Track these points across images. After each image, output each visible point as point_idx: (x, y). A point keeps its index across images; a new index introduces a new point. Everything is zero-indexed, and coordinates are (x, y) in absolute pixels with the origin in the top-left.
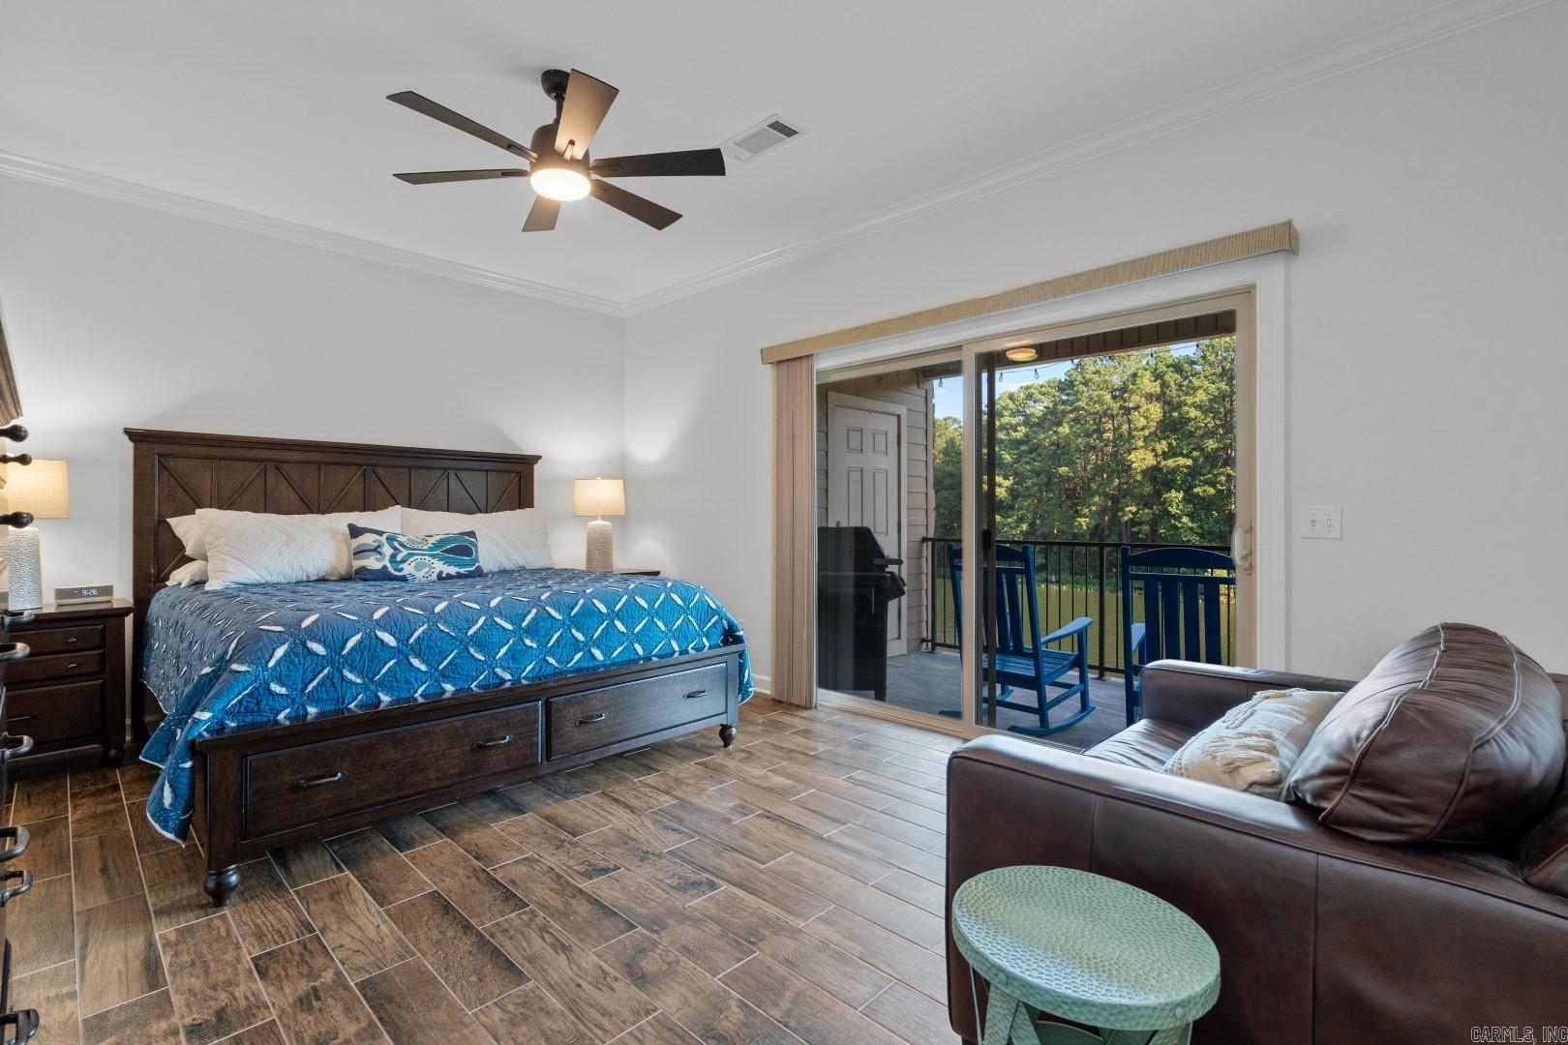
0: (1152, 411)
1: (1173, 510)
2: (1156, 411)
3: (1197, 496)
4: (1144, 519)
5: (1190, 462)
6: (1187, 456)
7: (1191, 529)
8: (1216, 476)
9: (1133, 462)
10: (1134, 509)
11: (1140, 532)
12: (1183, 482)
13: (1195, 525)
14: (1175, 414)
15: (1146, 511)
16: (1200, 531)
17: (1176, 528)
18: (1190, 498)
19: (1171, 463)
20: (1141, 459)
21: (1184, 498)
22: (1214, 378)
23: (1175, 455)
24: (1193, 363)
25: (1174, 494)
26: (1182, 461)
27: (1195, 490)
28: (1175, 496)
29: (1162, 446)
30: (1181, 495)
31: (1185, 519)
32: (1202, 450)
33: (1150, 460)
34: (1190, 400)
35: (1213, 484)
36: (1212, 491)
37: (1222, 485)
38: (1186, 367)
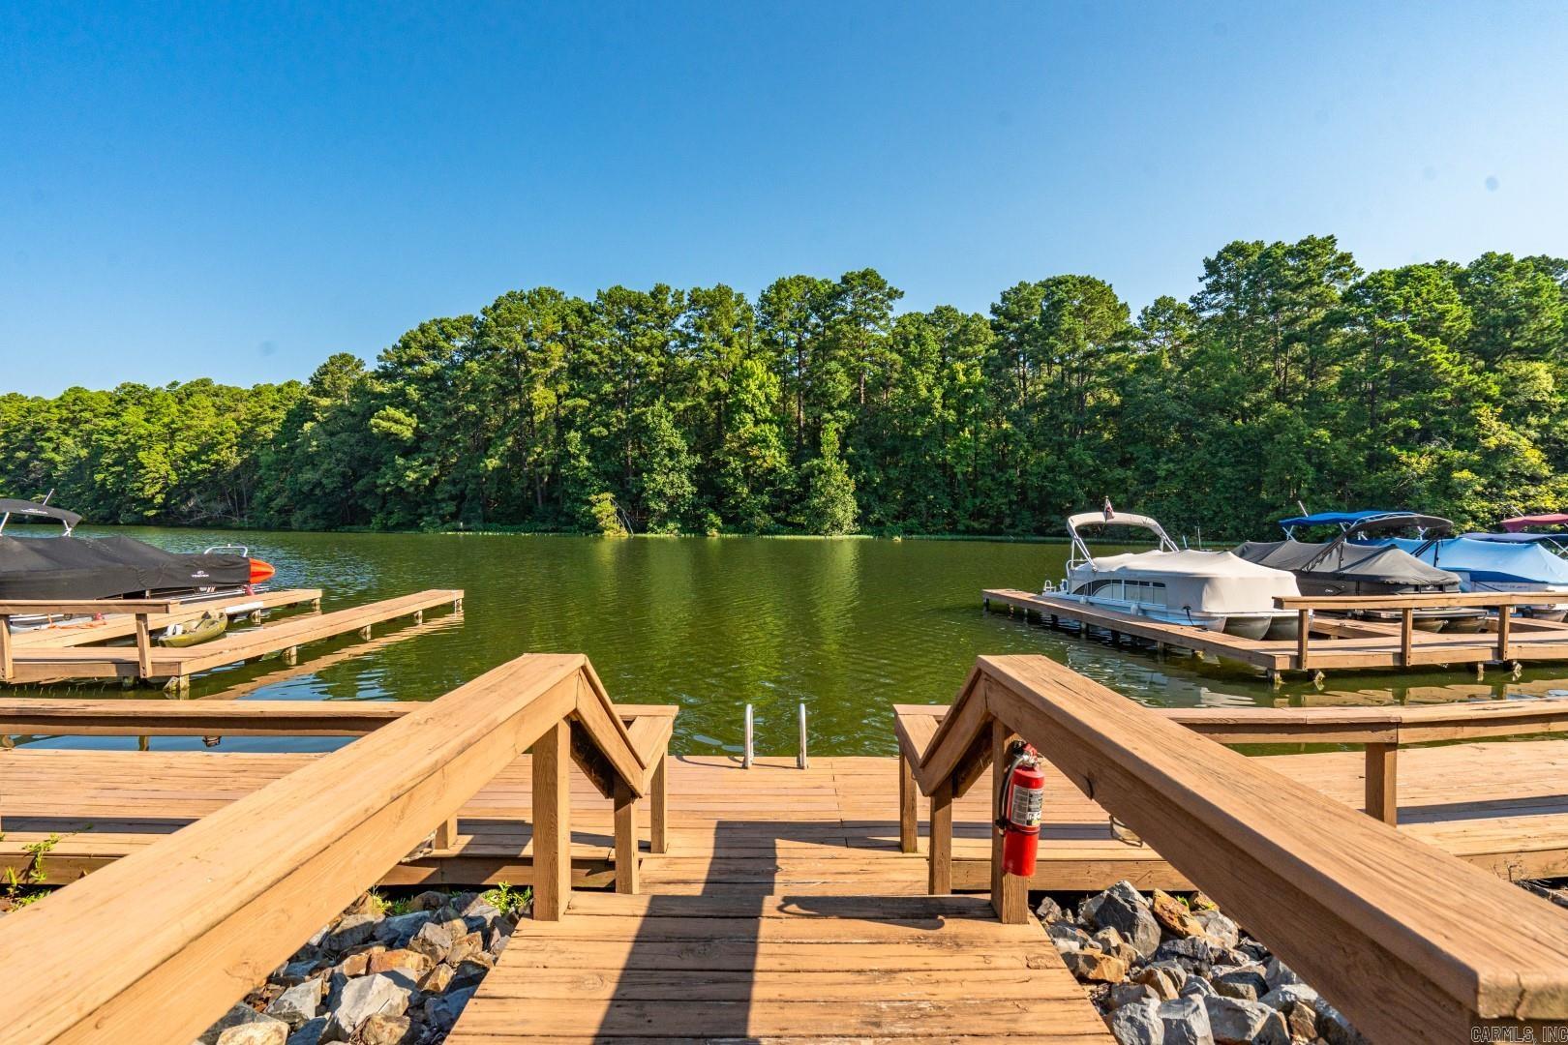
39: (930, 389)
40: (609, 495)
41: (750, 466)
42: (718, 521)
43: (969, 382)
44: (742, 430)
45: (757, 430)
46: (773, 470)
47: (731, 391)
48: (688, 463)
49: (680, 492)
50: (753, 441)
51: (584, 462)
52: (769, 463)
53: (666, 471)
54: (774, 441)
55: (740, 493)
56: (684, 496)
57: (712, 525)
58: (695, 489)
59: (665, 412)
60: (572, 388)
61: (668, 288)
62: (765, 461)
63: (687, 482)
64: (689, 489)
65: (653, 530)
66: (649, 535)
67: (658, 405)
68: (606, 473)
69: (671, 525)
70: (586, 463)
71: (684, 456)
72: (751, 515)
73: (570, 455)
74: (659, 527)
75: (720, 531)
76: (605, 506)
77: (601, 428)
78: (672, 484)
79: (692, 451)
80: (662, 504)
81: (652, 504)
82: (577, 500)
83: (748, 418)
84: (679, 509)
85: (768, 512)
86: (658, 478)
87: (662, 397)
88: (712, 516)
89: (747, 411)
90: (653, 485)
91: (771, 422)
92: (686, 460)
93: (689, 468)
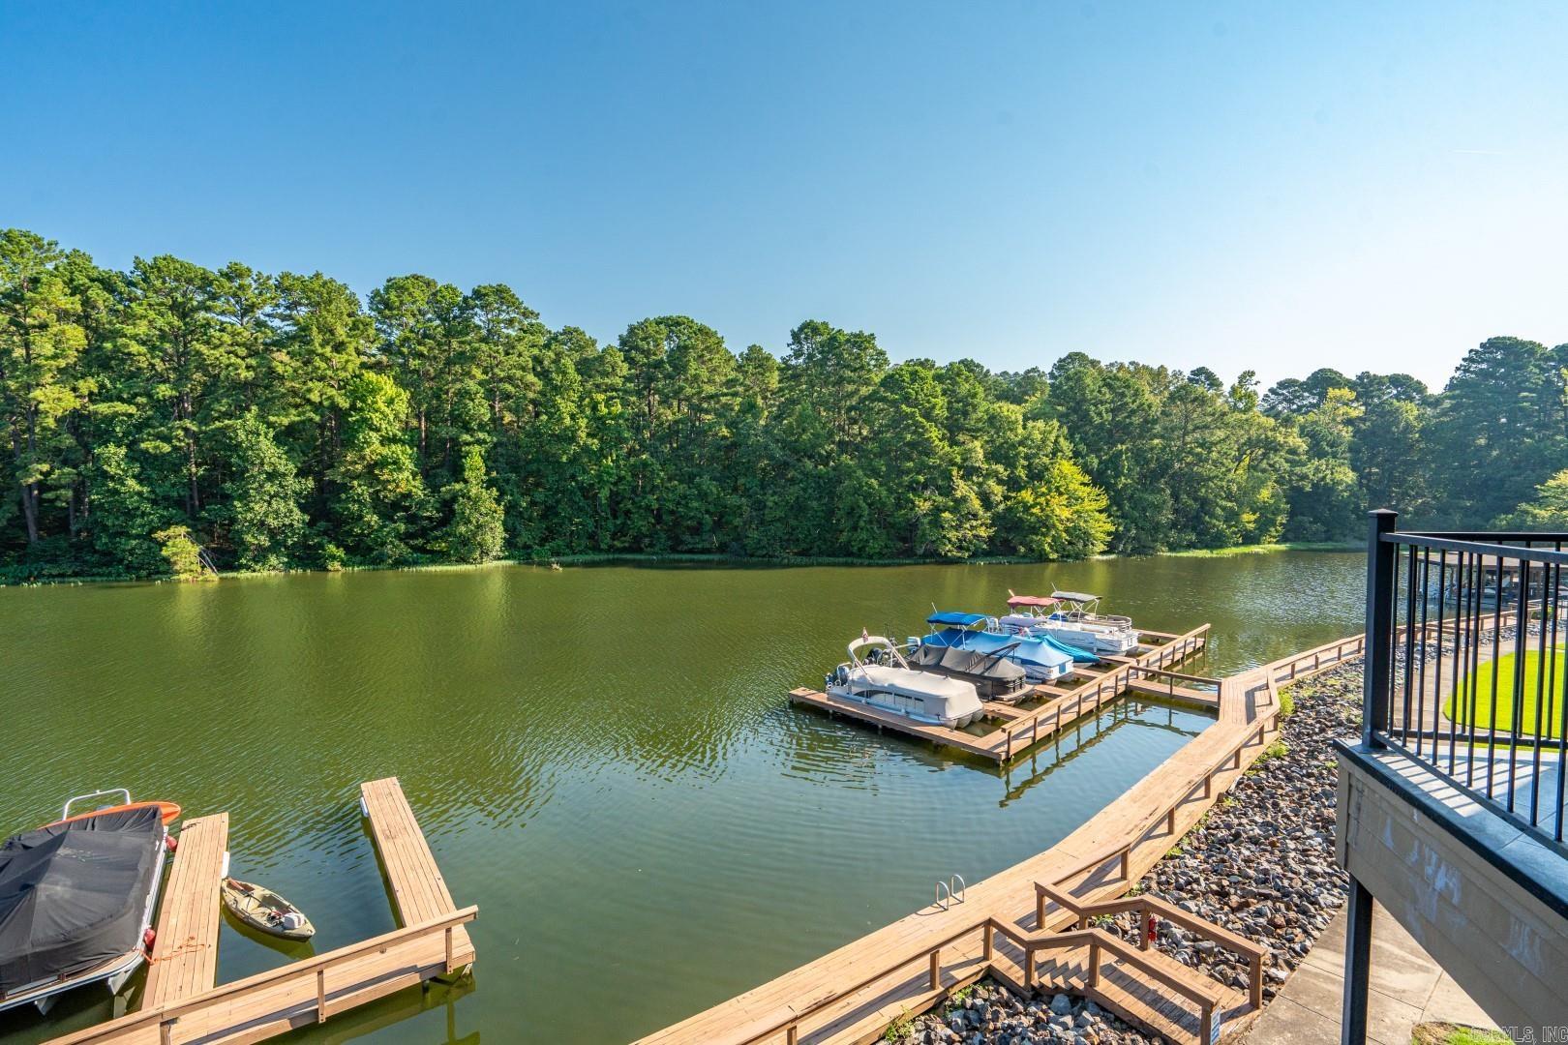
0: (69, 334)
1: (112, 470)
2: (76, 336)
3: (146, 451)
4: (63, 482)
5: (132, 409)
6: (129, 402)
7: (140, 494)
8: (171, 429)
9: (40, 402)
10: (45, 467)
11: (58, 498)
12: (126, 434)
13: (145, 489)
14: (108, 345)
15: (67, 470)
16: (153, 497)
17: (116, 492)
18: (135, 455)
19: (103, 408)
20: (54, 400)
21: (126, 456)
22: (163, 309)
23: (109, 399)
24: (130, 284)
25: (112, 448)
26: (121, 407)
27: (143, 446)
28: (113, 455)
29: (89, 385)
30: (123, 451)
31: (131, 483)
32: (150, 396)
33: (71, 402)
34: (129, 330)
35: (167, 439)
36: (166, 448)
37: (180, 441)
38: (121, 286)
39: (573, 417)
40: (183, 530)
41: (380, 491)
42: (341, 553)
43: (609, 413)
44: (367, 451)
45: (385, 451)
46: (408, 496)
47: (353, 407)
48: (298, 487)
49: (287, 521)
50: (382, 463)
51: (132, 484)
52: (403, 488)
53: (267, 498)
54: (409, 464)
55: (369, 522)
56: (291, 525)
57: (333, 557)
58: (307, 518)
59: (262, 428)
60: (102, 386)
61: (249, 270)
62: (397, 486)
63: (296, 510)
64: (298, 517)
65: (248, 568)
66: (244, 575)
67: (250, 417)
68: (166, 498)
69: (273, 560)
70: (138, 488)
71: (290, 480)
72: (383, 544)
73: (105, 475)
74: (257, 562)
75: (344, 564)
76: (181, 546)
77: (158, 443)
78: (277, 512)
79: (301, 473)
80: (262, 538)
81: (248, 538)
82: (121, 534)
83: (374, 436)
84: (285, 541)
85: (401, 540)
86: (257, 507)
87: (254, 408)
88: (332, 548)
89: (371, 429)
90: (249, 516)
91: (404, 443)
92: (292, 484)
93: (298, 494)
